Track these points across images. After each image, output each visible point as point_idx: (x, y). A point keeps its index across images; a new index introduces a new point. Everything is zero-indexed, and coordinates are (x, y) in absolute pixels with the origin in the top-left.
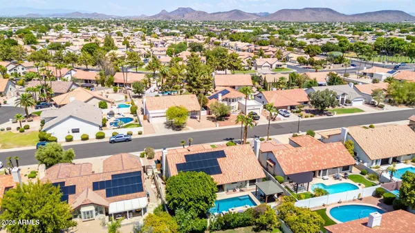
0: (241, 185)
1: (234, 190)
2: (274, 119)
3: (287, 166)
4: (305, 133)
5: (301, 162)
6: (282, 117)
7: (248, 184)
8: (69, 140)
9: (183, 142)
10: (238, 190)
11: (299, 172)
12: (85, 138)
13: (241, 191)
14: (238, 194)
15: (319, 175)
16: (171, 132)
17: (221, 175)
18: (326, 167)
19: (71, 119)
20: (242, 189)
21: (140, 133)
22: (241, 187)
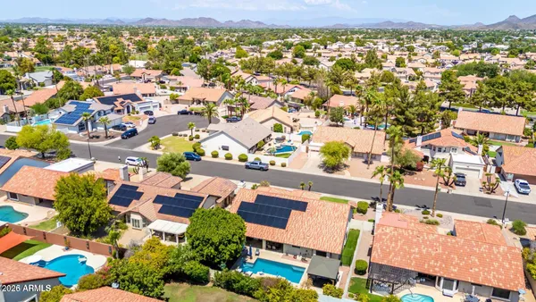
2: (493, 191)
4: (509, 224)
5: (410, 254)
6: (513, 192)
7: (314, 255)
8: (215, 156)
9: (302, 185)
10: (299, 258)
11: (396, 265)
12: (228, 158)
13: (303, 260)
14: (298, 263)
15: (439, 285)
16: (321, 173)
18: (452, 276)
19: (223, 135)
20: (306, 259)
21: (284, 165)
22: (305, 255)
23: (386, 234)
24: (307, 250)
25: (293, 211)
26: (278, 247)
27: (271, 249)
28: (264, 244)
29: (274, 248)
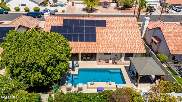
0: (116, 57)
1: (107, 61)
2: (167, 12)
3: (175, 44)
7: (123, 58)
8: (17, 10)
9: (83, 16)
10: (111, 62)
12: (27, 10)
13: (114, 63)
14: (110, 66)
16: (84, 13)
17: (94, 43)
20: (116, 61)
21: (63, 11)
22: (115, 59)
23: (170, 32)
24: (116, 54)
25: (97, 28)
26: (92, 56)
27: (86, 59)
28: (80, 56)
29: (89, 58)
